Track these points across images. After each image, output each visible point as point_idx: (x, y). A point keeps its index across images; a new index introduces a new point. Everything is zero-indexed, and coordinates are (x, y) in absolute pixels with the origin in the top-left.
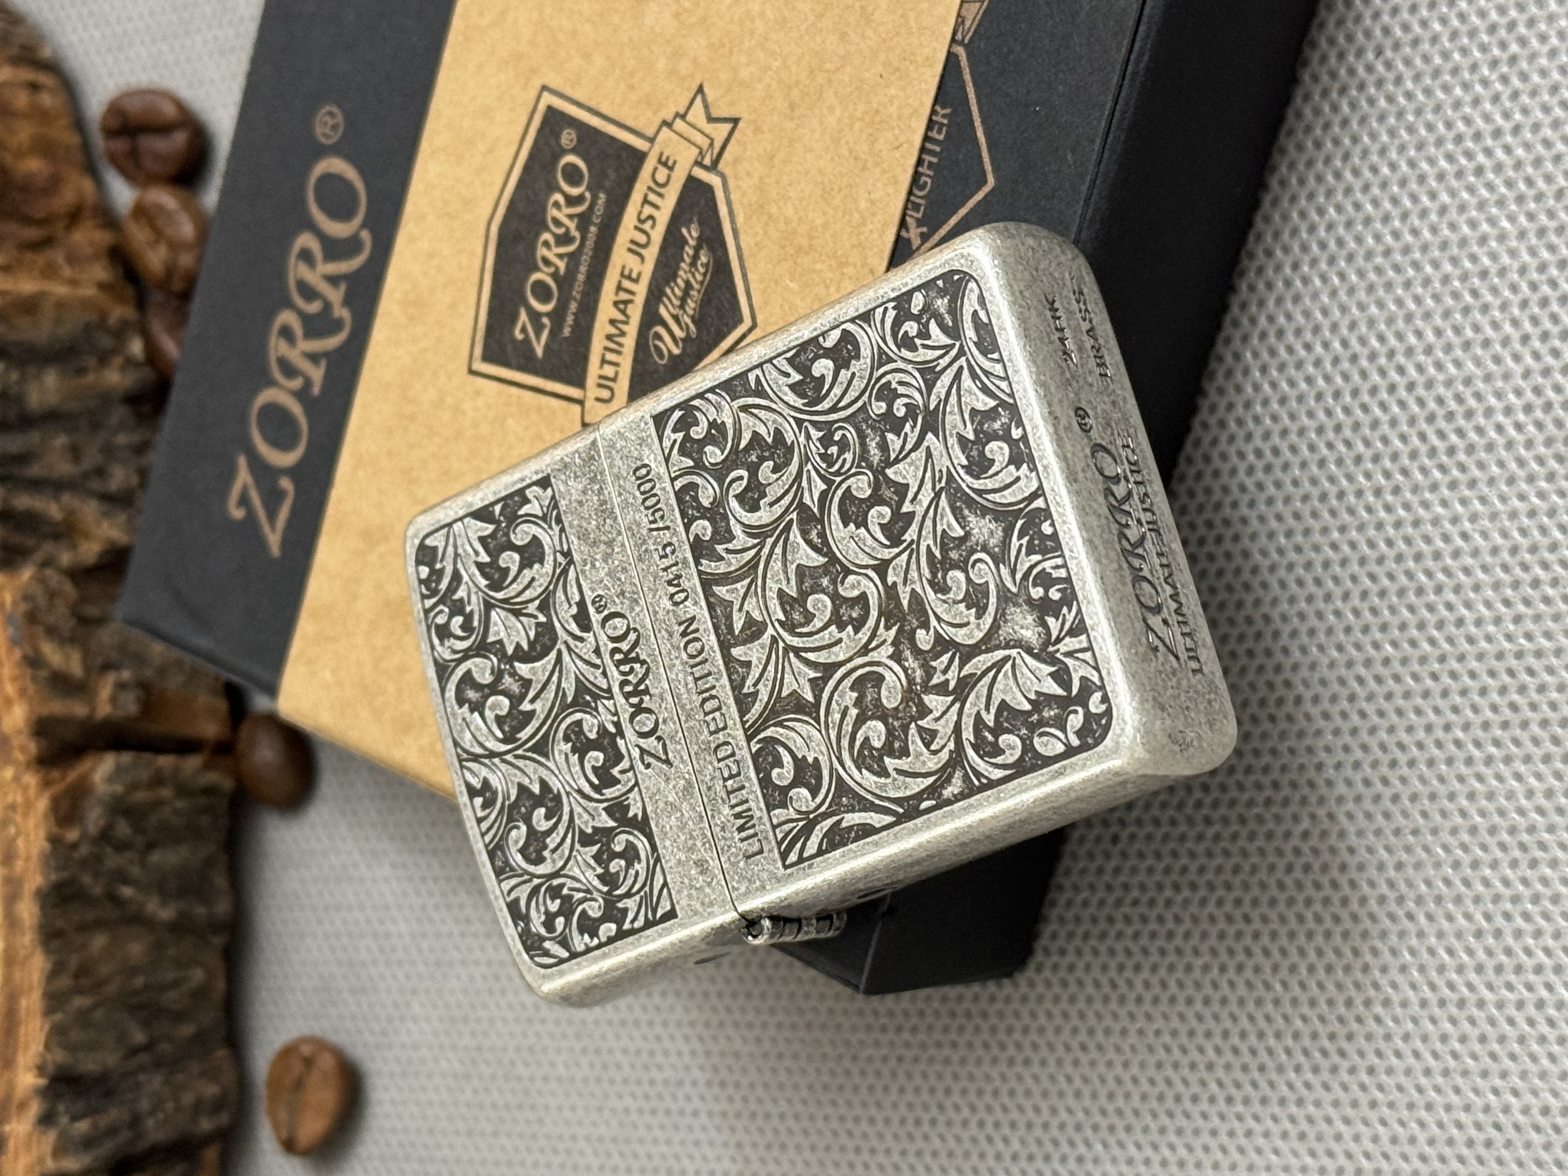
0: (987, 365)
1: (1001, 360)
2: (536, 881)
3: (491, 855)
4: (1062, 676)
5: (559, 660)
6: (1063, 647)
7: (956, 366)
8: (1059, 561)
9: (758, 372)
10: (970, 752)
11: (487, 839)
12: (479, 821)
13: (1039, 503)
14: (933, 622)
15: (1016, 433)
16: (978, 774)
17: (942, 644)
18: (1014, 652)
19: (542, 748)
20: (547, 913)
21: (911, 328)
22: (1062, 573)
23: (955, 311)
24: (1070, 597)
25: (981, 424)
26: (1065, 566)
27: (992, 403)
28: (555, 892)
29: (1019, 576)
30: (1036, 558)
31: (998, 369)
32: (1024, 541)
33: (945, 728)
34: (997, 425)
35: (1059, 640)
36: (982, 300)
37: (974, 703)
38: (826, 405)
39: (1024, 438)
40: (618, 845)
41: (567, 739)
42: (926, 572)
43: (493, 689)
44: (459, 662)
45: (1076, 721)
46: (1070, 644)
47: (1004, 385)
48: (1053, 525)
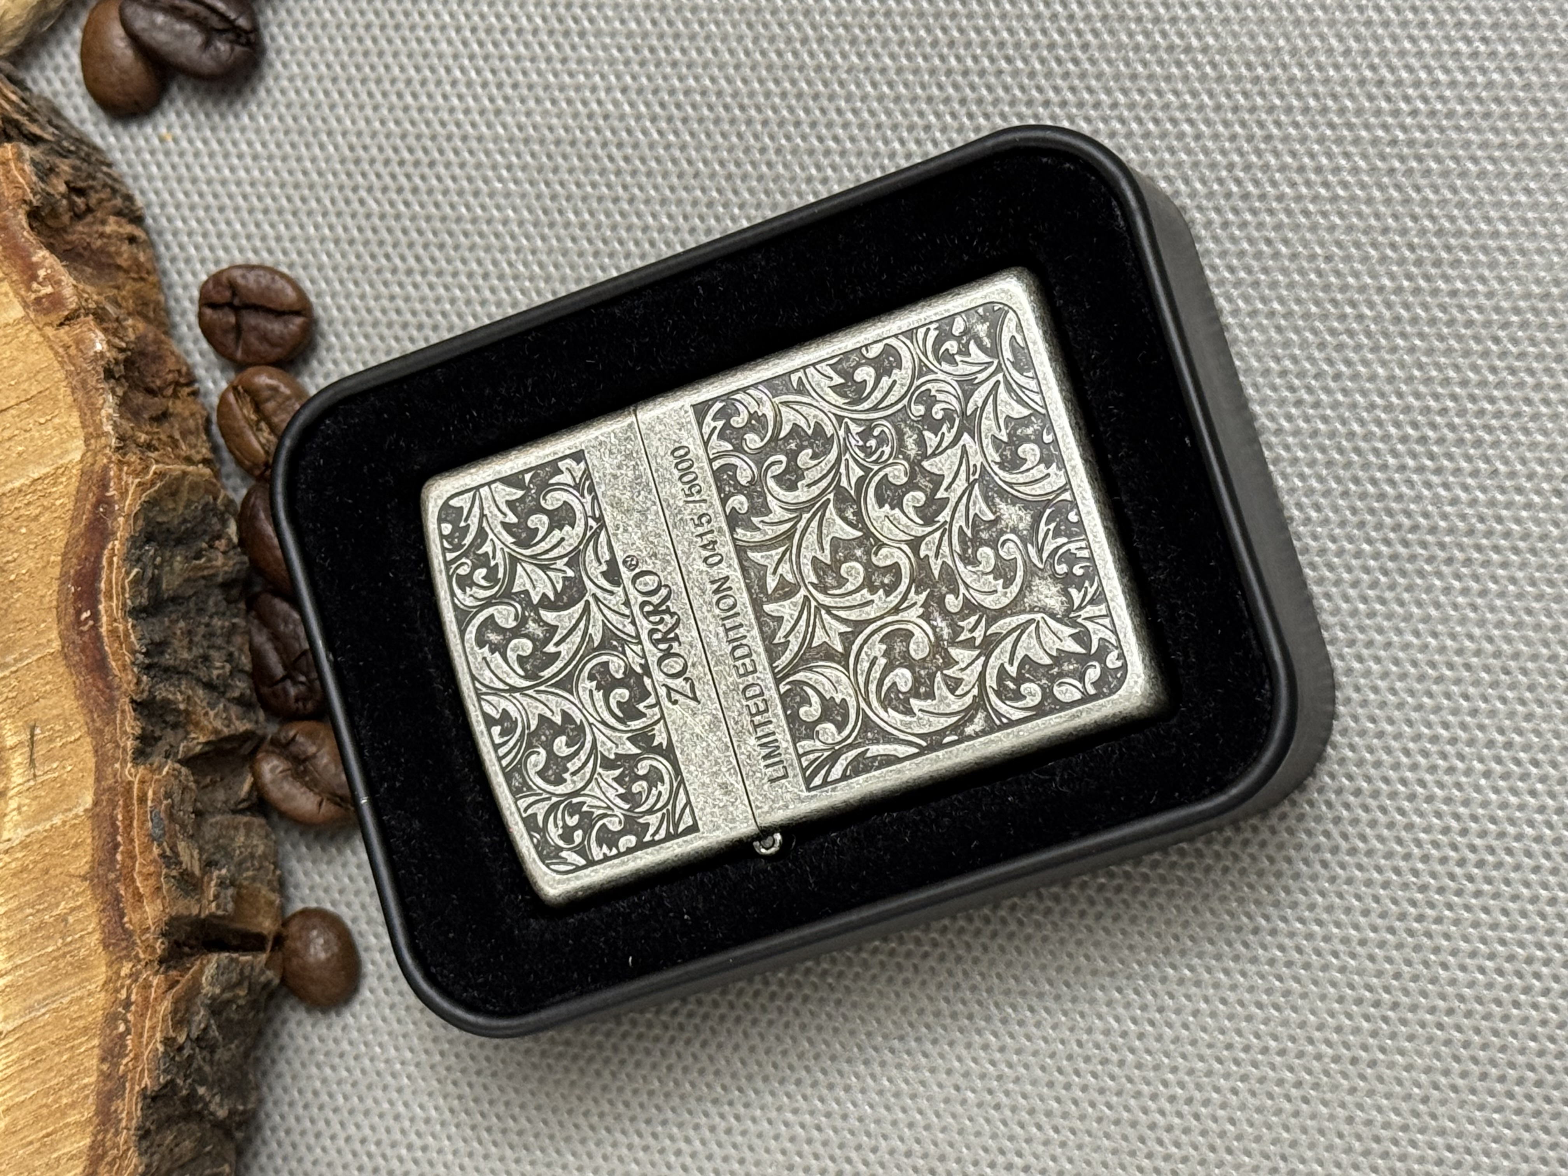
0: (1022, 380)
1: (1036, 377)
2: (554, 799)
3: (508, 777)
4: (1082, 638)
5: (587, 608)
6: (1084, 613)
7: (993, 380)
8: (1083, 544)
9: (801, 374)
10: (993, 698)
11: (504, 763)
12: (496, 747)
13: (1067, 496)
14: (962, 589)
15: (1047, 438)
16: (999, 715)
17: (970, 607)
18: (1038, 616)
19: (567, 683)
20: (565, 826)
21: (952, 346)
22: (1085, 553)
23: (995, 335)
24: (1092, 573)
25: (1015, 429)
26: (1089, 547)
27: (1026, 412)
28: (573, 809)
29: (1045, 555)
30: (1063, 540)
31: (1033, 384)
32: (1052, 526)
33: (970, 677)
34: (1030, 431)
35: (1080, 608)
36: (1020, 327)
37: (1000, 656)
38: (866, 405)
39: (1055, 441)
40: (643, 769)
41: (591, 677)
42: (957, 548)
43: (516, 633)
44: (482, 608)
45: (1093, 673)
46: (1090, 611)
47: (1037, 398)
48: (1079, 514)
